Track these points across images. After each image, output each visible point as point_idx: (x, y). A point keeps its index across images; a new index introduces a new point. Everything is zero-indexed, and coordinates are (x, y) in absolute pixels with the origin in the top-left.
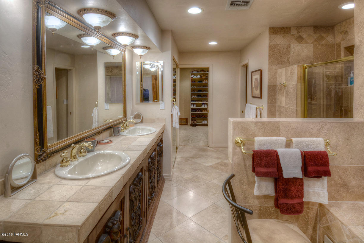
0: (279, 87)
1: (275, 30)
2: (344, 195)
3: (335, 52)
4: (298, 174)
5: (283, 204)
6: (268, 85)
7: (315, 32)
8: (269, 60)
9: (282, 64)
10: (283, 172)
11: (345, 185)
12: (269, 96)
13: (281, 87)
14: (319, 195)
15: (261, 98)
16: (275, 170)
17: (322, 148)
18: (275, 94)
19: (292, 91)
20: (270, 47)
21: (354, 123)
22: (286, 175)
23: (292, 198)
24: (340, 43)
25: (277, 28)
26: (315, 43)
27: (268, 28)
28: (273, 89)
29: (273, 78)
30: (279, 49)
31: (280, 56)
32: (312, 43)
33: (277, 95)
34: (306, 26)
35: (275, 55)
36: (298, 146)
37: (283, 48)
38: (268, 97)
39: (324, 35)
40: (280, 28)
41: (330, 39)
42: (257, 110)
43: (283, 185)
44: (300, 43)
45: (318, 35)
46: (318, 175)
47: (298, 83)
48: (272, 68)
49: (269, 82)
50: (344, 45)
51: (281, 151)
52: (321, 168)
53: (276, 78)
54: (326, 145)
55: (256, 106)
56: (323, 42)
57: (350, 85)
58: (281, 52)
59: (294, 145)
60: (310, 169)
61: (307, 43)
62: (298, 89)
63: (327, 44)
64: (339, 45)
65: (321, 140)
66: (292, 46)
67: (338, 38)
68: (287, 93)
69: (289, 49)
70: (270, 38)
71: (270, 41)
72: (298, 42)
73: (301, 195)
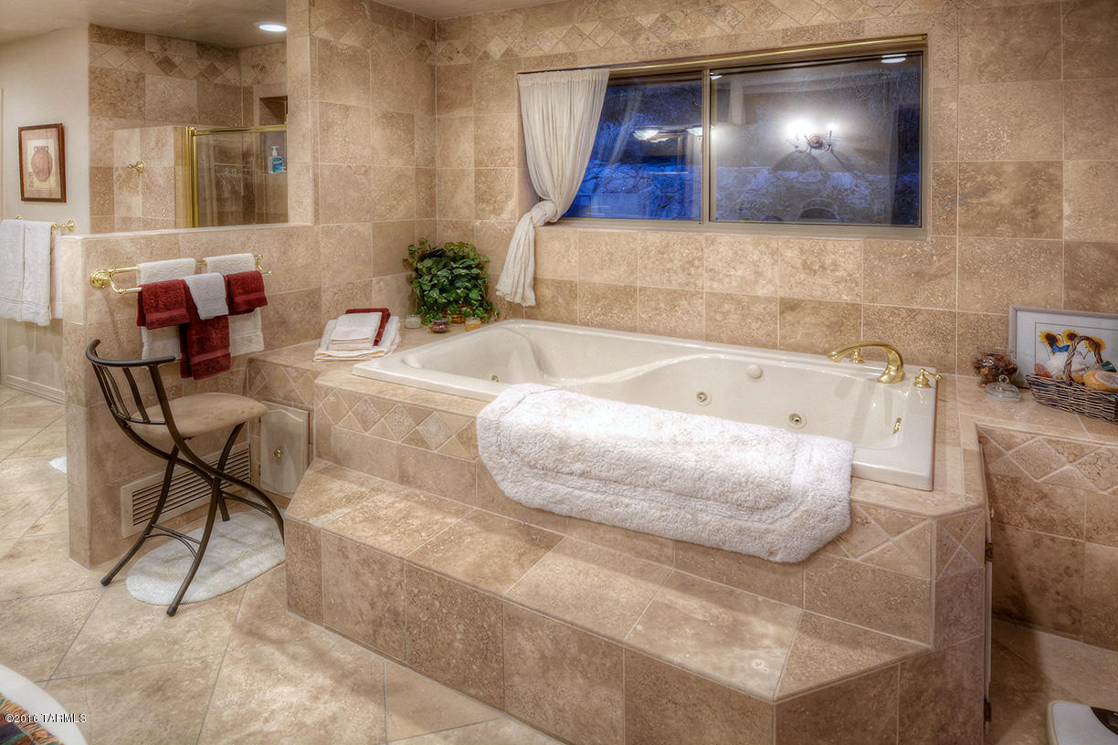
0: (120, 171)
1: (104, 33)
2: (283, 338)
3: (242, 105)
4: (222, 309)
5: (199, 363)
6: (91, 168)
7: (201, 57)
8: (90, 104)
9: (124, 117)
10: (199, 311)
11: (283, 322)
12: (94, 194)
13: (130, 174)
14: (250, 340)
15: (63, 199)
16: (183, 311)
17: (251, 267)
18: (110, 190)
19: (161, 181)
20: (92, 72)
21: (292, 228)
22: (203, 314)
23: (214, 349)
24: (252, 88)
25: (110, 29)
26: (201, 80)
27: (86, 25)
28: (102, 177)
29: (103, 149)
30: (117, 81)
31: (119, 99)
32: (195, 78)
33: (116, 192)
34: (181, 39)
35: (108, 95)
36: (216, 268)
37: (128, 81)
38: (91, 197)
39: (219, 65)
40: (118, 31)
41: (230, 75)
42: (55, 232)
43: (197, 333)
44: (167, 74)
45: (207, 63)
46: (249, 308)
47: (176, 164)
48: (100, 125)
49: (91, 160)
50: (259, 93)
51: (190, 280)
52: (253, 296)
53: (111, 150)
54: (257, 264)
55: (49, 224)
56: (218, 80)
57: (272, 172)
58: (123, 90)
59: (209, 267)
60: (238, 299)
61: (182, 75)
62: (178, 178)
63: (224, 85)
64: (248, 92)
65: (249, 255)
66: (149, 79)
67: (248, 78)
68: (147, 187)
69: (141, 84)
70: (92, 49)
71: (93, 57)
72: (164, 71)
73: (225, 343)
